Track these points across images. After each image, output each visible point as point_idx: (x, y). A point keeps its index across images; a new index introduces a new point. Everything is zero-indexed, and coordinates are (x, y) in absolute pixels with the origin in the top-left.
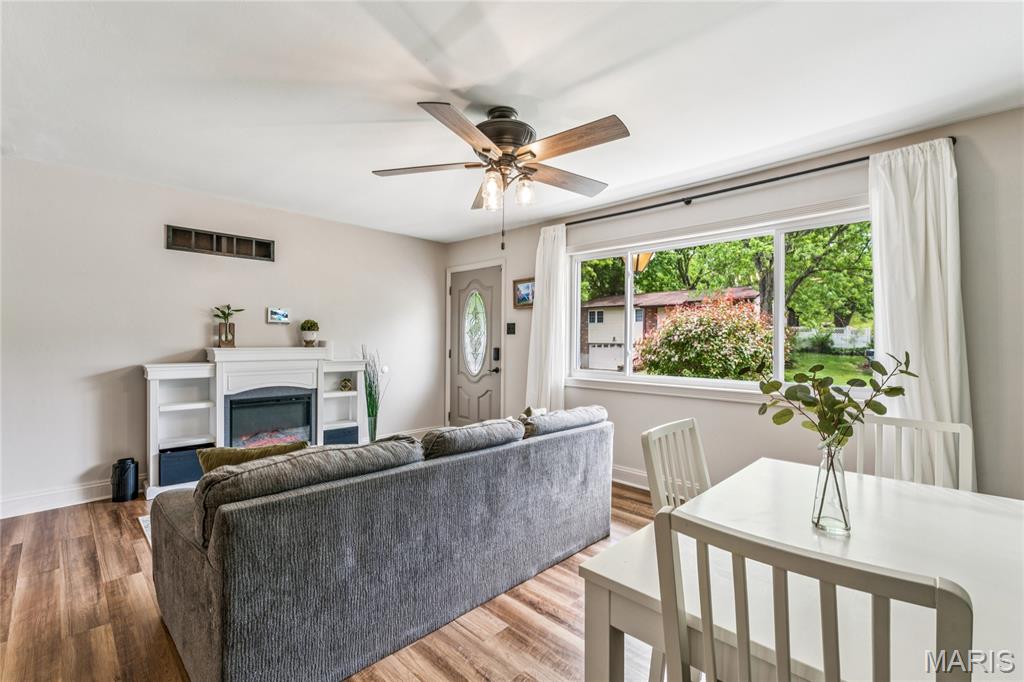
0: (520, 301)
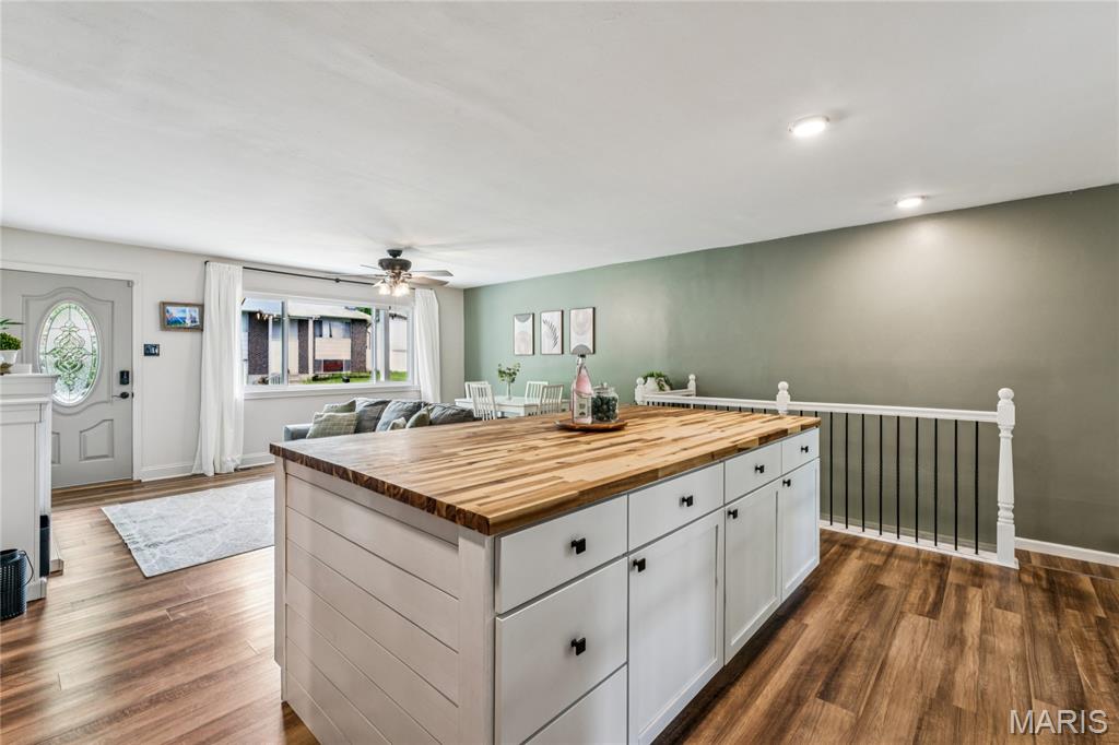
0: (170, 323)
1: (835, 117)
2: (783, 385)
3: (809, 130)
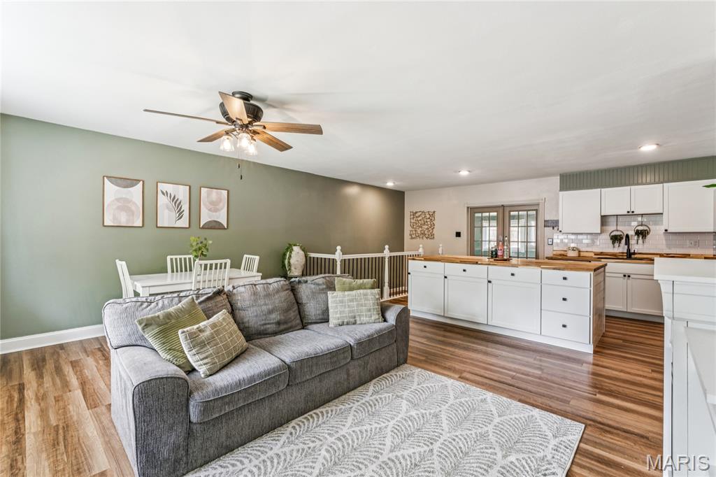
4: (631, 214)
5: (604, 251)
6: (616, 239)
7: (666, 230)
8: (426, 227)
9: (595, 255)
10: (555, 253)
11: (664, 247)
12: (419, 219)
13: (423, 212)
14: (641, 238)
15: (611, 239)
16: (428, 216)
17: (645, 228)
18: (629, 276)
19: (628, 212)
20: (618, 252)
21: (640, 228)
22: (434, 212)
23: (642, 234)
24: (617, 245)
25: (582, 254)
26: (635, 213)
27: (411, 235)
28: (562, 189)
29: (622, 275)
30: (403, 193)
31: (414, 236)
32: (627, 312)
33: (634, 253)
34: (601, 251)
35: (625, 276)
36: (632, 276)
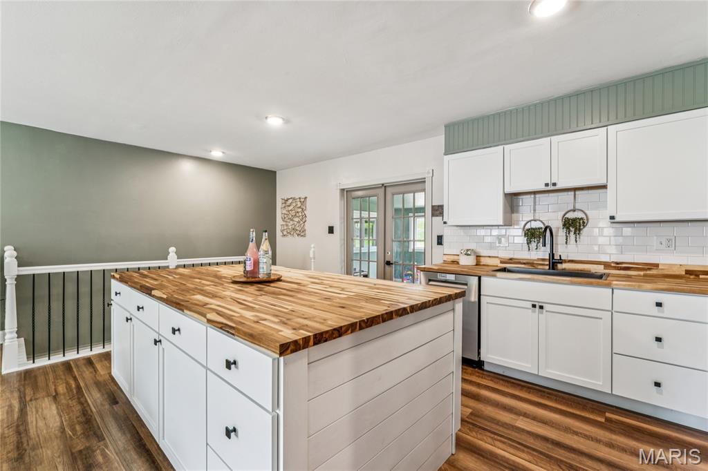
1: (287, 121)
2: (172, 250)
3: (275, 122)
4: (552, 190)
5: (515, 257)
6: (532, 235)
7: (612, 218)
8: (297, 219)
9: (502, 262)
10: (446, 258)
11: (613, 250)
12: (290, 208)
13: (294, 199)
14: (572, 233)
15: (526, 235)
16: (299, 204)
17: (578, 215)
18: (541, 307)
19: (547, 185)
20: (536, 258)
21: (571, 215)
22: (306, 198)
23: (574, 225)
24: (533, 245)
25: (484, 261)
26: (559, 186)
27: (282, 231)
28: (449, 150)
29: (529, 305)
30: (275, 172)
31: (285, 233)
32: (538, 375)
33: (561, 261)
34: (512, 256)
35: (534, 306)
36: (547, 307)
